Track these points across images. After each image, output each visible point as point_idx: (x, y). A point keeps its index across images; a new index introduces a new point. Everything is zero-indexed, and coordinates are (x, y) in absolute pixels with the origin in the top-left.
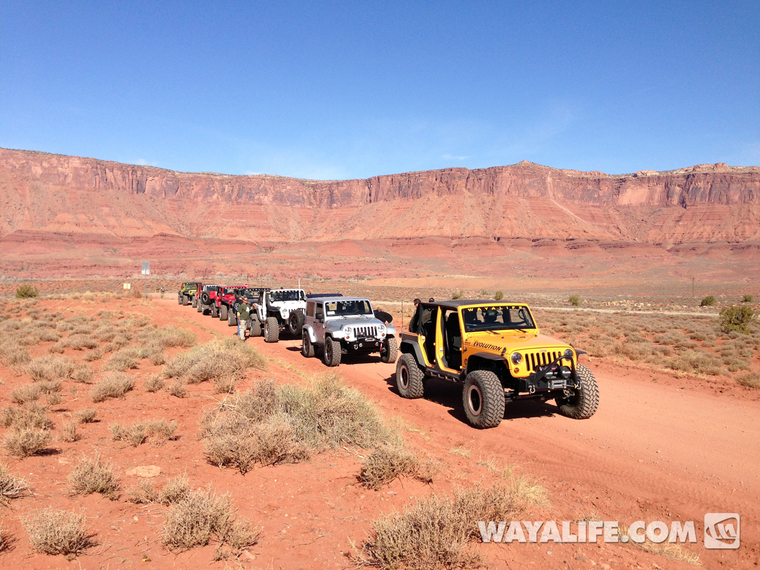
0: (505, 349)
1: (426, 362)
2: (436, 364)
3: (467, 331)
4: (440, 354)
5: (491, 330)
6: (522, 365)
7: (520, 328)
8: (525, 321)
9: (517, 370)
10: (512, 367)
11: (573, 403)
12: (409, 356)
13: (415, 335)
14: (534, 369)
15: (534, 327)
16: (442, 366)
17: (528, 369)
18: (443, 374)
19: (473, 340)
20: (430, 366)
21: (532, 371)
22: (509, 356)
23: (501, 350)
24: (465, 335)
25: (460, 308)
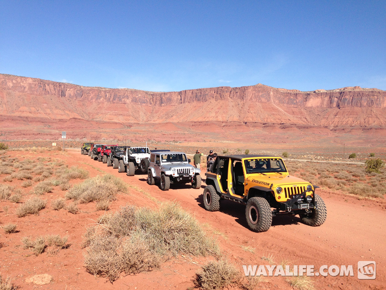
0: (272, 185)
1: (221, 190)
2: (228, 192)
3: (247, 173)
4: (230, 186)
5: (261, 173)
6: (283, 194)
7: (278, 172)
8: (281, 167)
9: (279, 198)
10: (277, 195)
11: (311, 217)
12: (211, 187)
13: (215, 174)
14: (290, 196)
15: (286, 171)
16: (231, 193)
17: (286, 197)
18: (232, 198)
19: (251, 178)
20: (224, 193)
21: (288, 198)
22: (275, 189)
23: (270, 185)
24: (246, 176)
25: (243, 160)
